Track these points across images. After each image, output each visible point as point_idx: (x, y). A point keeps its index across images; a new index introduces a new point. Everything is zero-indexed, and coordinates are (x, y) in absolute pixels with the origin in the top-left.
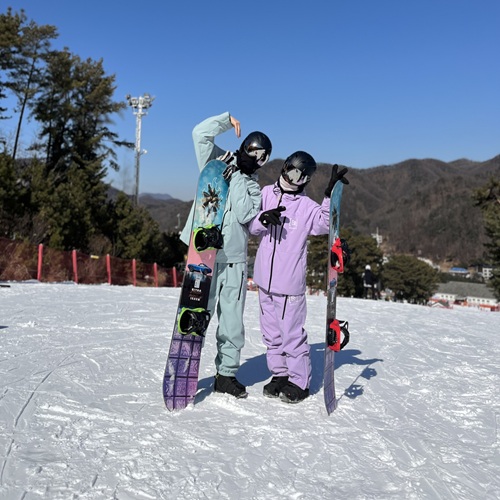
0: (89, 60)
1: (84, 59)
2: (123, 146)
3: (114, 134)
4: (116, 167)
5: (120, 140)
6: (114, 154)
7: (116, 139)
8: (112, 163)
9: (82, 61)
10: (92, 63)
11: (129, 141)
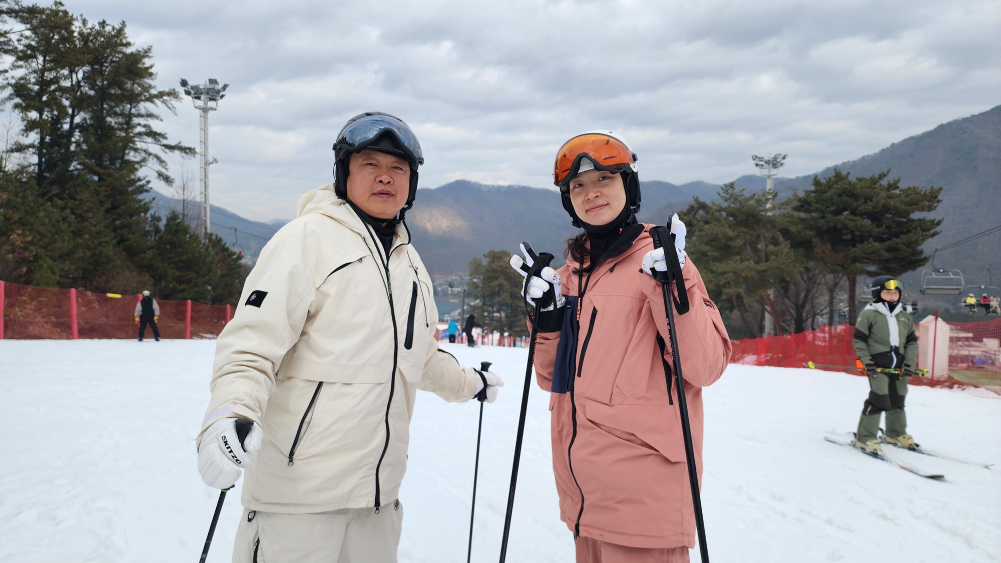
0: (103, 24)
1: (93, 23)
2: (177, 152)
3: (160, 134)
4: (167, 180)
5: (172, 142)
6: (161, 161)
7: (164, 142)
8: (160, 175)
9: (89, 25)
10: (108, 29)
11: (185, 144)
